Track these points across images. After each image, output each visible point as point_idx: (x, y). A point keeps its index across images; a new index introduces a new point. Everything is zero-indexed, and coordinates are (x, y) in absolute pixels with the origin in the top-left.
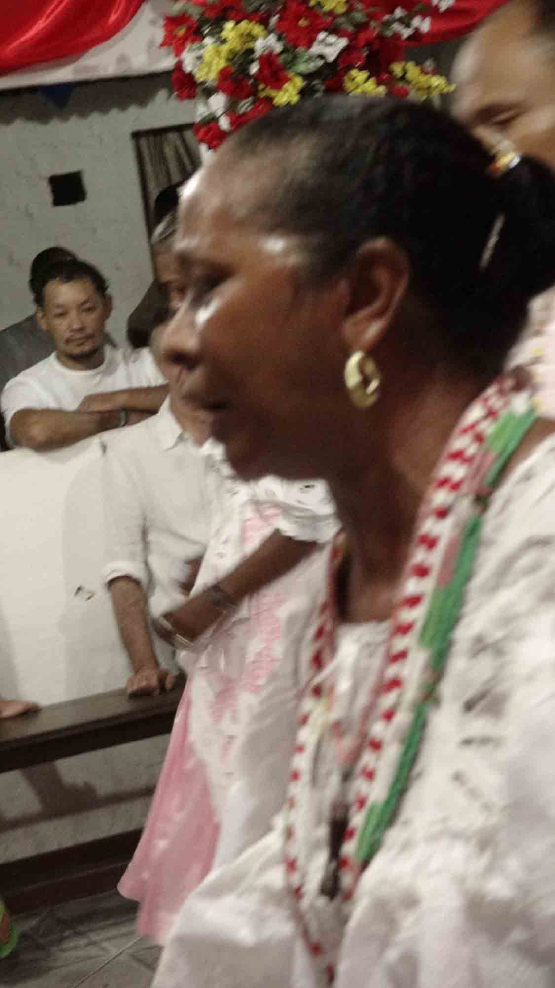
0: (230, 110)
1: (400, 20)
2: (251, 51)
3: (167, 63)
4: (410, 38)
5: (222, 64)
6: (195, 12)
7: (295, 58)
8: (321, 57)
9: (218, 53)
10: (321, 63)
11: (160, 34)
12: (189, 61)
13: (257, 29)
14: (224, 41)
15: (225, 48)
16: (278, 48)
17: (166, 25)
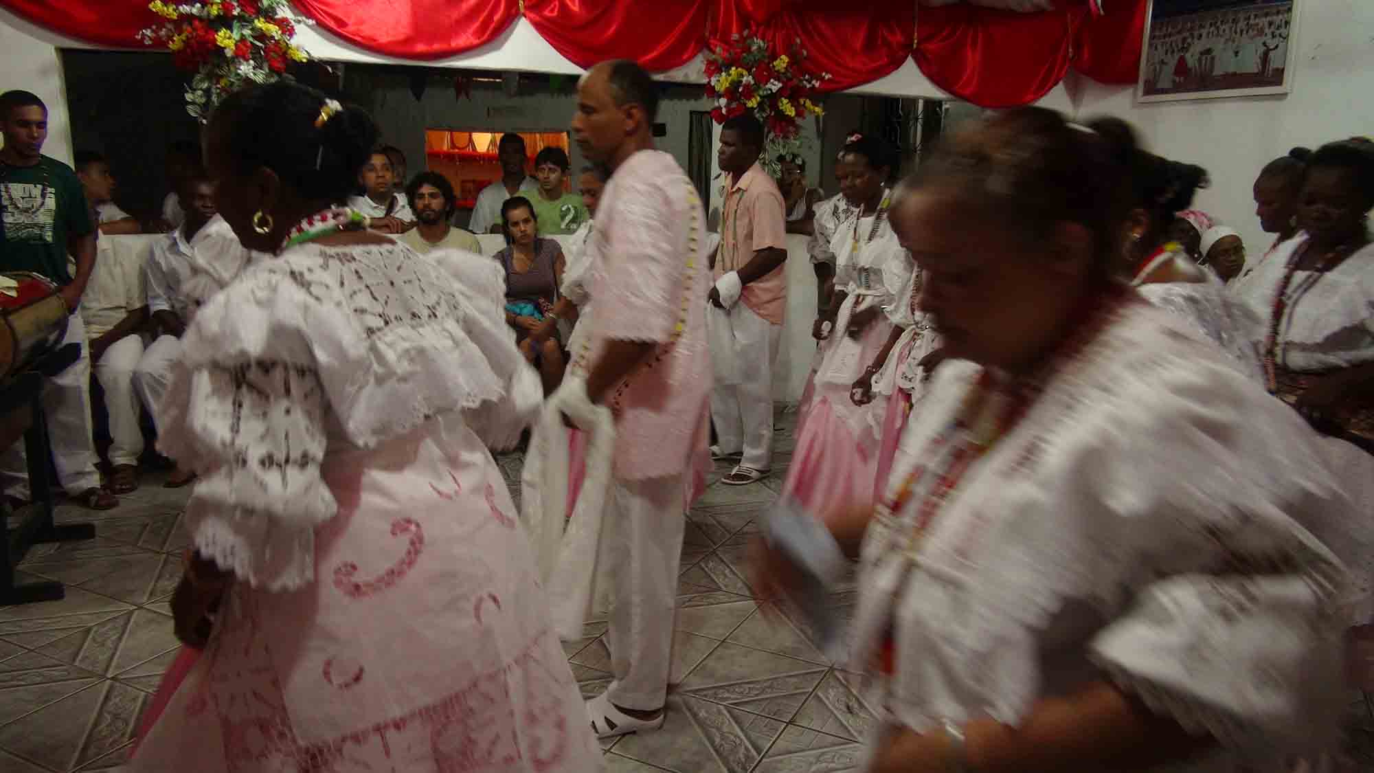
0: (727, 106)
1: (807, 80)
2: (742, 82)
3: (705, 81)
4: (810, 88)
5: (728, 85)
6: (720, 61)
7: (759, 88)
8: (771, 90)
9: (727, 79)
10: (769, 92)
11: (704, 67)
12: (713, 81)
13: (745, 73)
14: (730, 75)
15: (730, 78)
16: (752, 82)
17: (707, 64)
